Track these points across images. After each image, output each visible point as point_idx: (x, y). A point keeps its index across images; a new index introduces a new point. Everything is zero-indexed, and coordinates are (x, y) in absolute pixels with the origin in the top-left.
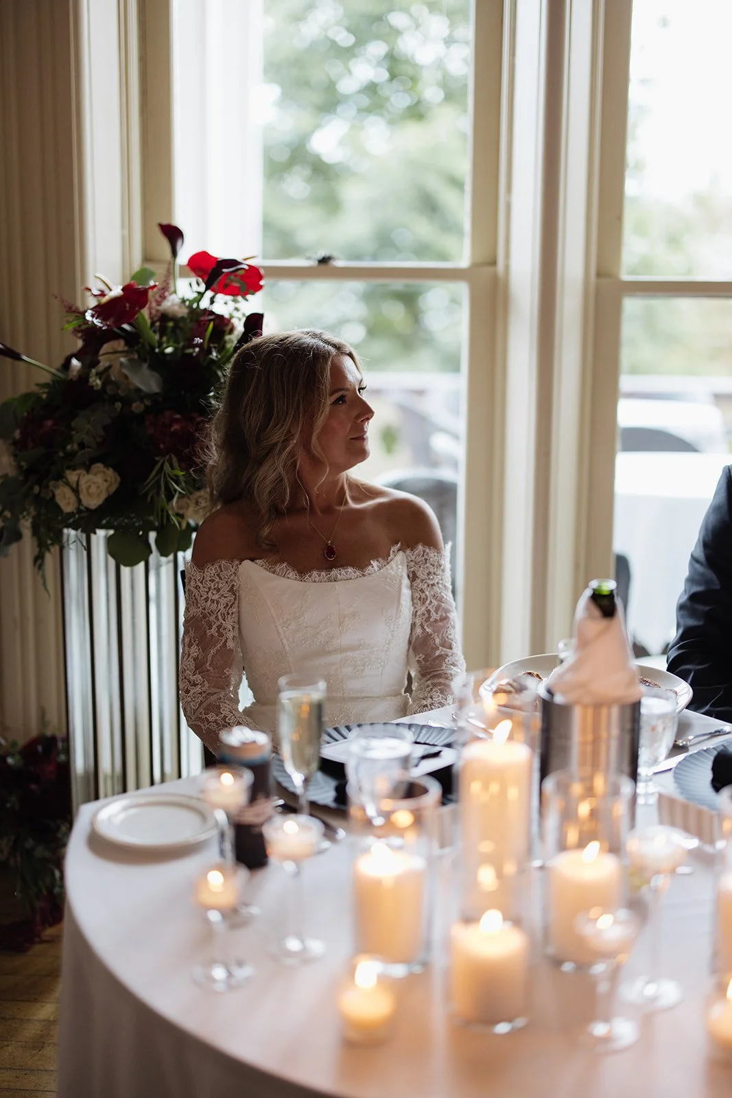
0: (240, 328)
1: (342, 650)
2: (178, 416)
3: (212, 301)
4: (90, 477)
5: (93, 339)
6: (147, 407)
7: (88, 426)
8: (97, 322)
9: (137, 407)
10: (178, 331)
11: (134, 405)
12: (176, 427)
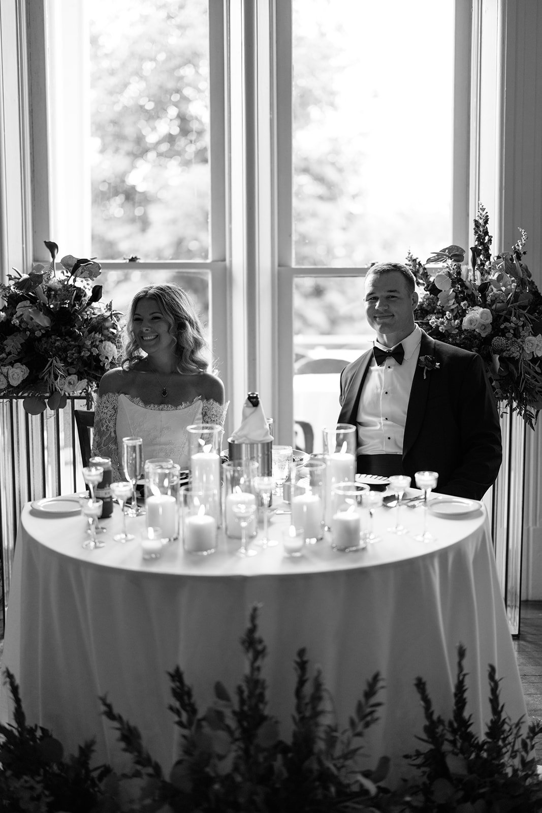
0: (89, 294)
1: (160, 444)
2: (58, 338)
3: (75, 281)
4: (14, 369)
5: (13, 300)
6: (43, 334)
7: (13, 344)
8: (18, 292)
9: (38, 334)
10: (57, 296)
11: (36, 333)
12: (58, 343)
